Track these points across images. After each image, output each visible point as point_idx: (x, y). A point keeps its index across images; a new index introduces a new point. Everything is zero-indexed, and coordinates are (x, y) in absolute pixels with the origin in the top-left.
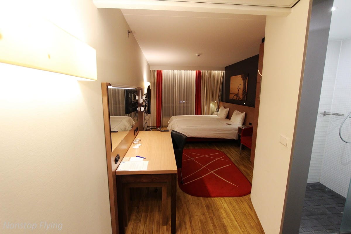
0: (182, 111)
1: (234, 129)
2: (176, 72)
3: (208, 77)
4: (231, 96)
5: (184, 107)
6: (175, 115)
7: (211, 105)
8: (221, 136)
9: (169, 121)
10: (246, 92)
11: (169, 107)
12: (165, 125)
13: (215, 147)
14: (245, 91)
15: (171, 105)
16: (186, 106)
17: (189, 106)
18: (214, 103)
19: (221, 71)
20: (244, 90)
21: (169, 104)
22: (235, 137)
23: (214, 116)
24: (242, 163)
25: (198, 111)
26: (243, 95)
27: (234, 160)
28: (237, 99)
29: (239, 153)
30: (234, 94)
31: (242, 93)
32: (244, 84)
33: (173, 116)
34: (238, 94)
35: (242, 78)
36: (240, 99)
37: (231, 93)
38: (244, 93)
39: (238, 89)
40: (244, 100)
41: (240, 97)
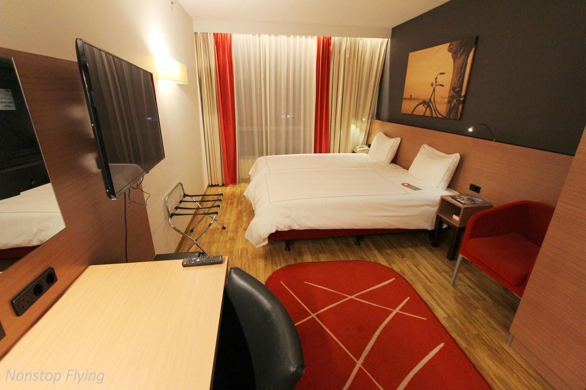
0: (283, 144)
1: (427, 203)
2: (265, 38)
3: (348, 56)
4: (407, 107)
5: (287, 132)
6: (267, 155)
7: (353, 127)
8: (392, 223)
9: (251, 170)
10: (463, 93)
11: (252, 132)
12: (244, 177)
13: (376, 252)
14: (461, 90)
15: (255, 128)
16: (294, 131)
17: (299, 131)
18: (359, 123)
19: (380, 40)
20: (456, 89)
21: (252, 125)
22: (429, 226)
23: (361, 156)
24: (475, 332)
25: (322, 144)
26: (449, 102)
27: (445, 315)
28: (428, 114)
29: (447, 280)
30: (418, 99)
31: (447, 96)
32: (456, 70)
33: (262, 155)
34: (430, 100)
35: (450, 52)
36: (437, 113)
37: (408, 99)
38: (455, 98)
39: (434, 85)
40: (451, 117)
41: (437, 110)
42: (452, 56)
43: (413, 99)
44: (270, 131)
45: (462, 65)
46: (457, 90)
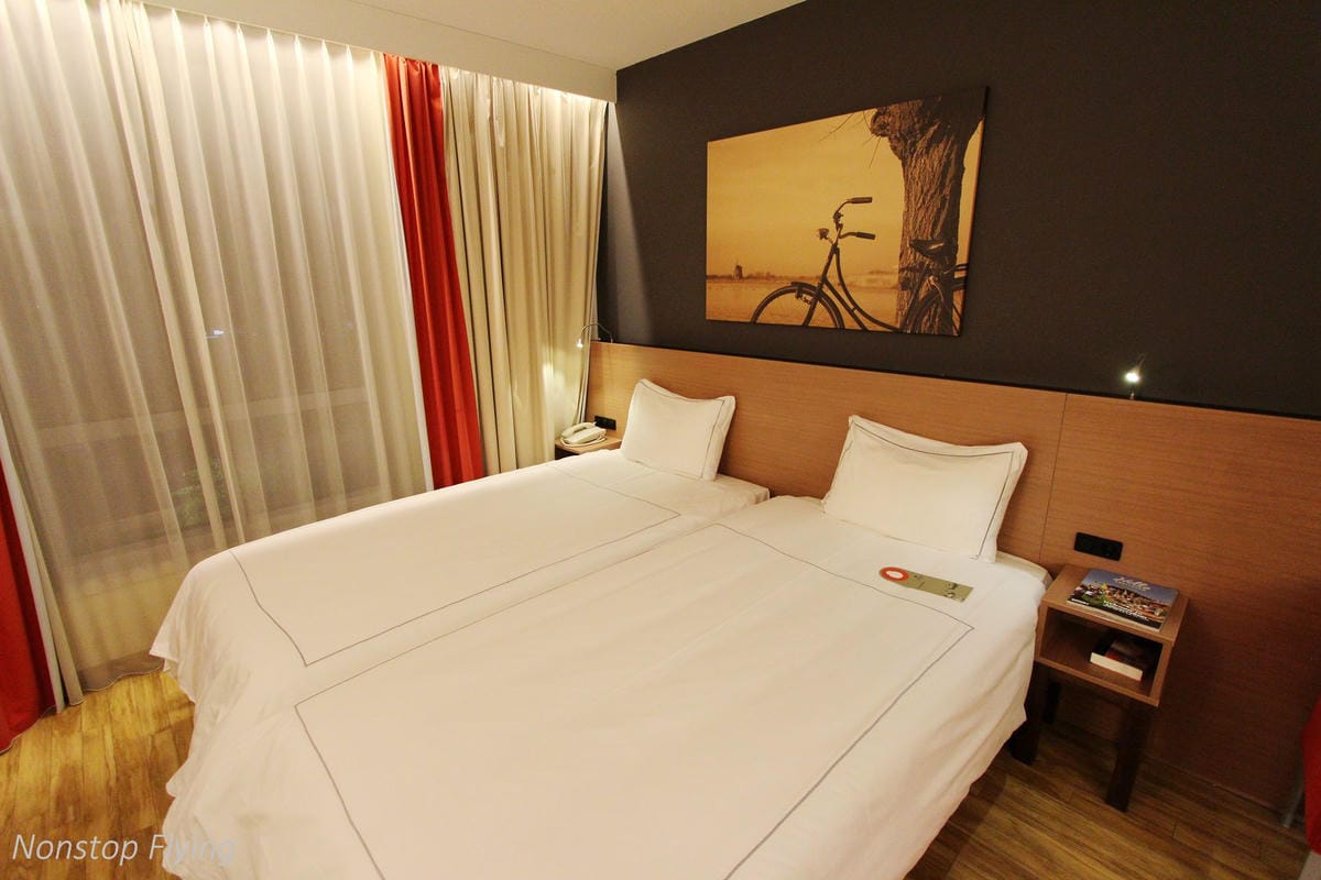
3: (501, 141)
4: (726, 302)
5: (308, 419)
6: (231, 542)
10: (962, 257)
14: (951, 248)
16: (337, 410)
18: (561, 355)
19: (586, 102)
20: (927, 246)
26: (908, 285)
28: (822, 320)
30: (770, 277)
31: (897, 267)
32: (916, 188)
33: (209, 549)
34: (824, 280)
35: (883, 135)
36: (861, 317)
37: (730, 278)
38: (929, 272)
39: (833, 235)
40: (924, 328)
41: (857, 307)
42: (894, 149)
43: (749, 277)
44: (228, 427)
45: (944, 174)
46: (933, 247)
